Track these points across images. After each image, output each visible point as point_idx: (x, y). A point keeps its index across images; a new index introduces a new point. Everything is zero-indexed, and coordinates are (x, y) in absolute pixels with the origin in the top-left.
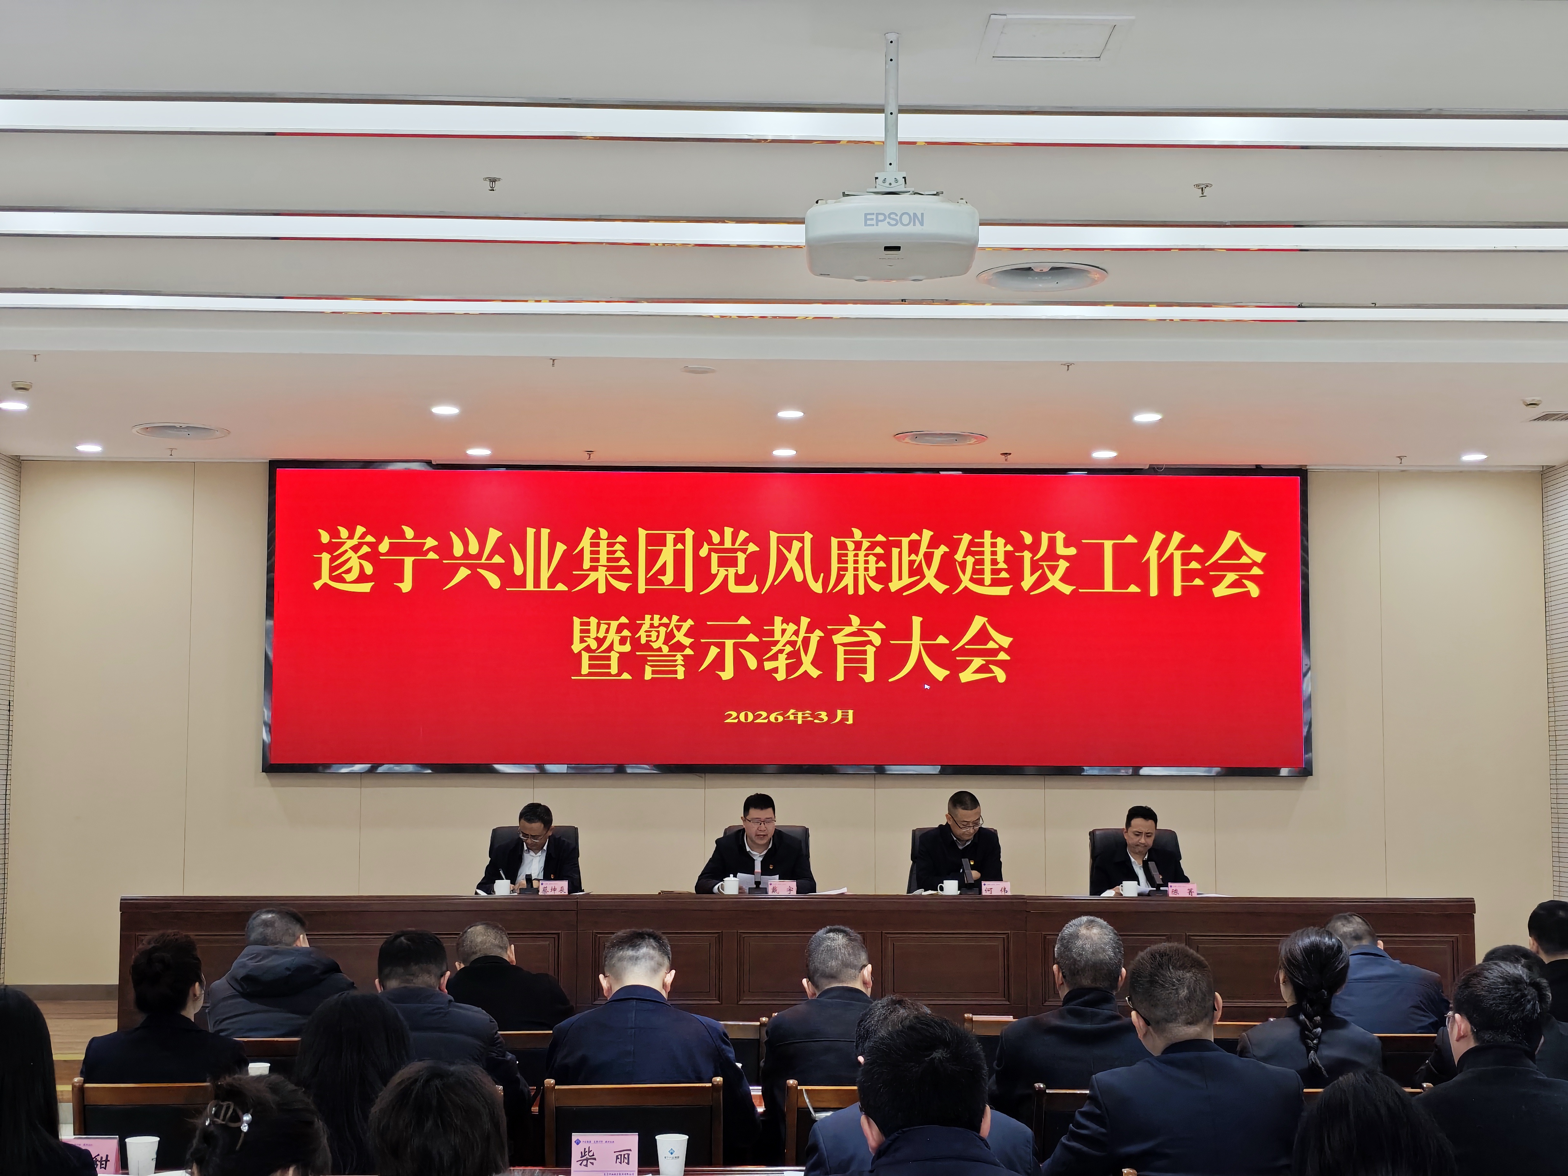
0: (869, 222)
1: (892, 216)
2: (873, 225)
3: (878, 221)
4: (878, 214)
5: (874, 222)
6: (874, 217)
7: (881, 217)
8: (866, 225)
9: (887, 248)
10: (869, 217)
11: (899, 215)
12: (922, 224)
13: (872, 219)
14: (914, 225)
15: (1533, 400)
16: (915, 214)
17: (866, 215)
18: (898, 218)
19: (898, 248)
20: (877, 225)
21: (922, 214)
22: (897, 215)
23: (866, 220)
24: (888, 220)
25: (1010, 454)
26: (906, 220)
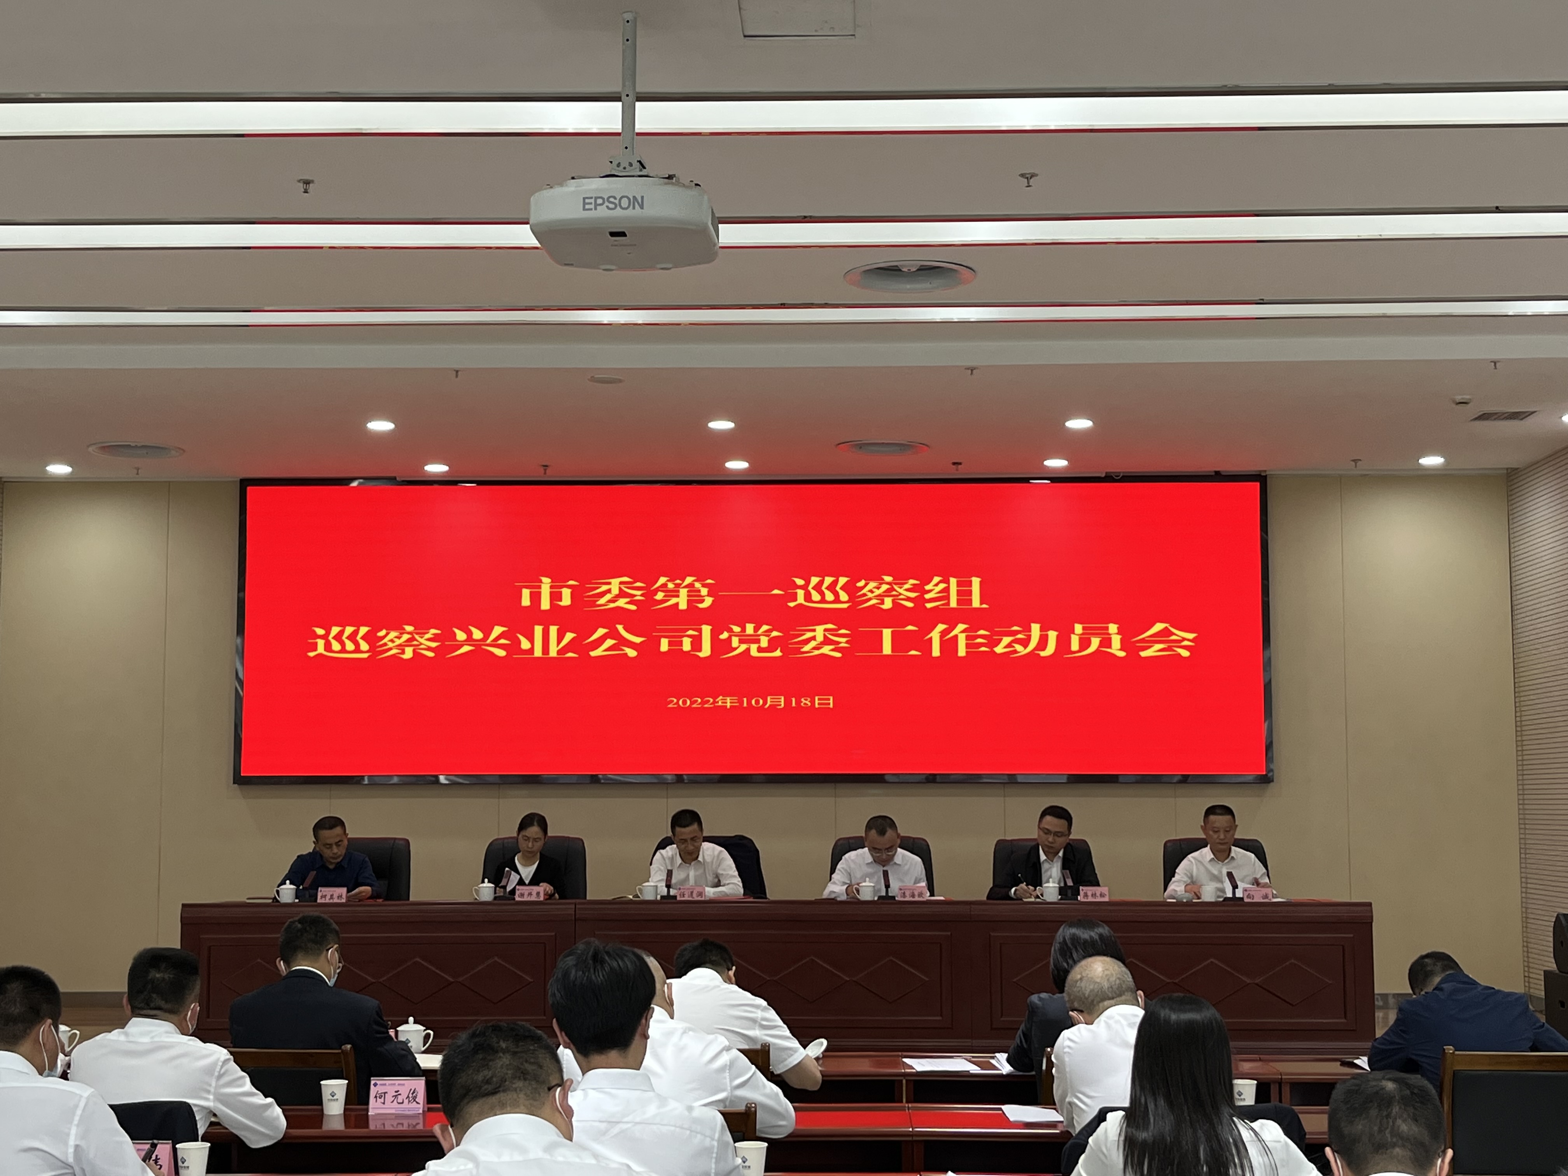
0: (587, 207)
1: (612, 200)
2: (591, 209)
3: (596, 205)
4: (596, 198)
5: (592, 206)
6: (592, 201)
7: (600, 201)
8: (584, 209)
9: (613, 234)
10: (587, 201)
11: (618, 199)
12: (642, 207)
13: (591, 203)
14: (634, 208)
15: (1462, 399)
16: (634, 197)
17: (584, 199)
18: (617, 202)
19: (623, 234)
20: (596, 209)
21: (642, 197)
22: (615, 198)
23: (584, 204)
24: (607, 204)
25: (960, 464)
26: (625, 203)
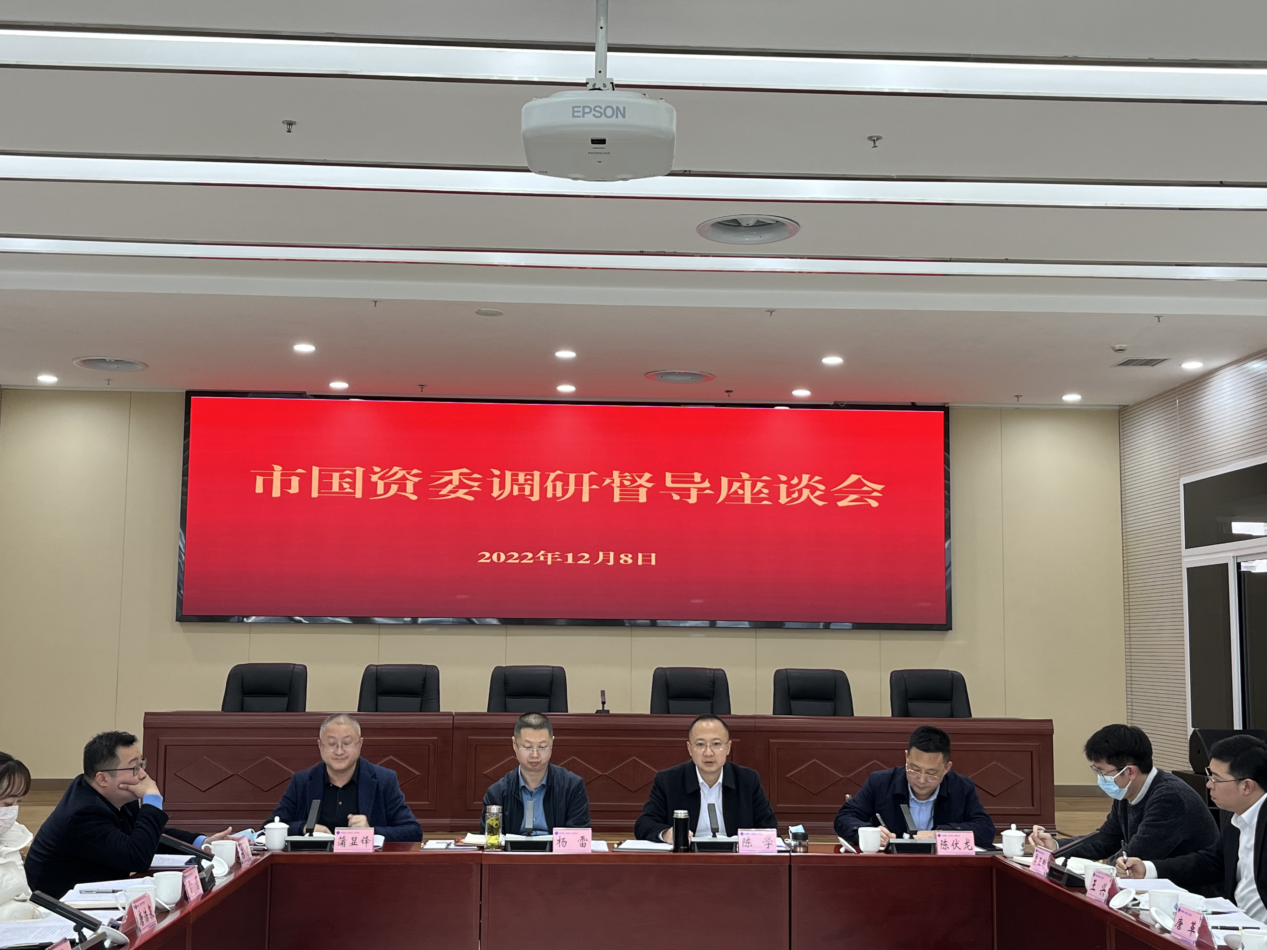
0: (576, 114)
1: (598, 109)
2: (580, 117)
3: (584, 113)
4: (584, 107)
5: (581, 114)
6: (581, 109)
7: (587, 110)
8: (574, 116)
9: (594, 142)
10: (576, 109)
12: (624, 116)
13: (579, 112)
14: (617, 117)
15: (1121, 347)
16: (618, 108)
17: (574, 107)
18: (602, 111)
19: (603, 142)
20: (583, 117)
21: (624, 108)
22: (601, 108)
23: (574, 112)
24: (593, 112)
25: (732, 392)
26: (609, 112)
